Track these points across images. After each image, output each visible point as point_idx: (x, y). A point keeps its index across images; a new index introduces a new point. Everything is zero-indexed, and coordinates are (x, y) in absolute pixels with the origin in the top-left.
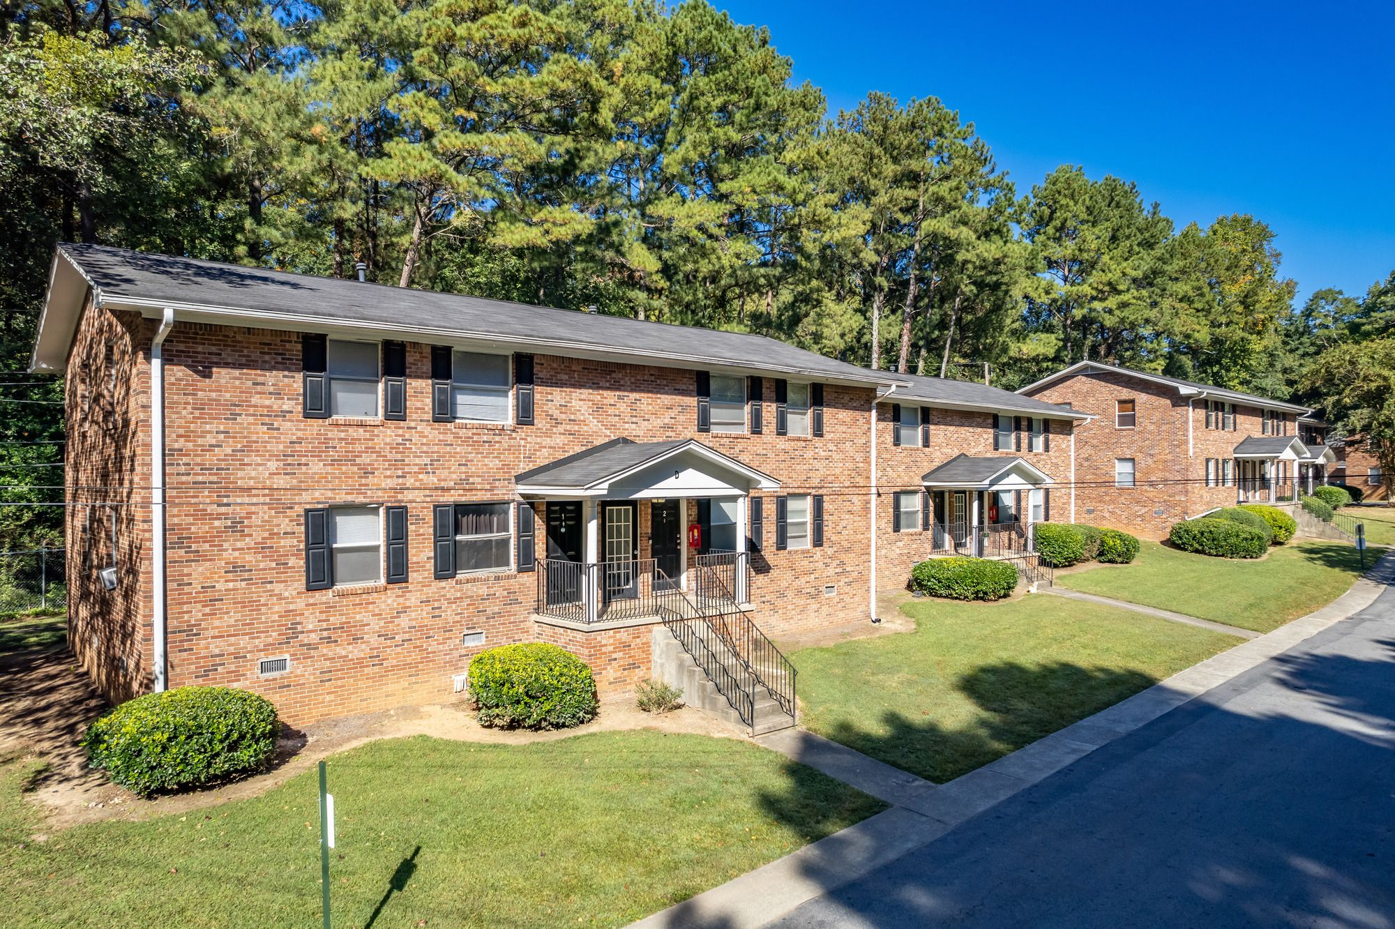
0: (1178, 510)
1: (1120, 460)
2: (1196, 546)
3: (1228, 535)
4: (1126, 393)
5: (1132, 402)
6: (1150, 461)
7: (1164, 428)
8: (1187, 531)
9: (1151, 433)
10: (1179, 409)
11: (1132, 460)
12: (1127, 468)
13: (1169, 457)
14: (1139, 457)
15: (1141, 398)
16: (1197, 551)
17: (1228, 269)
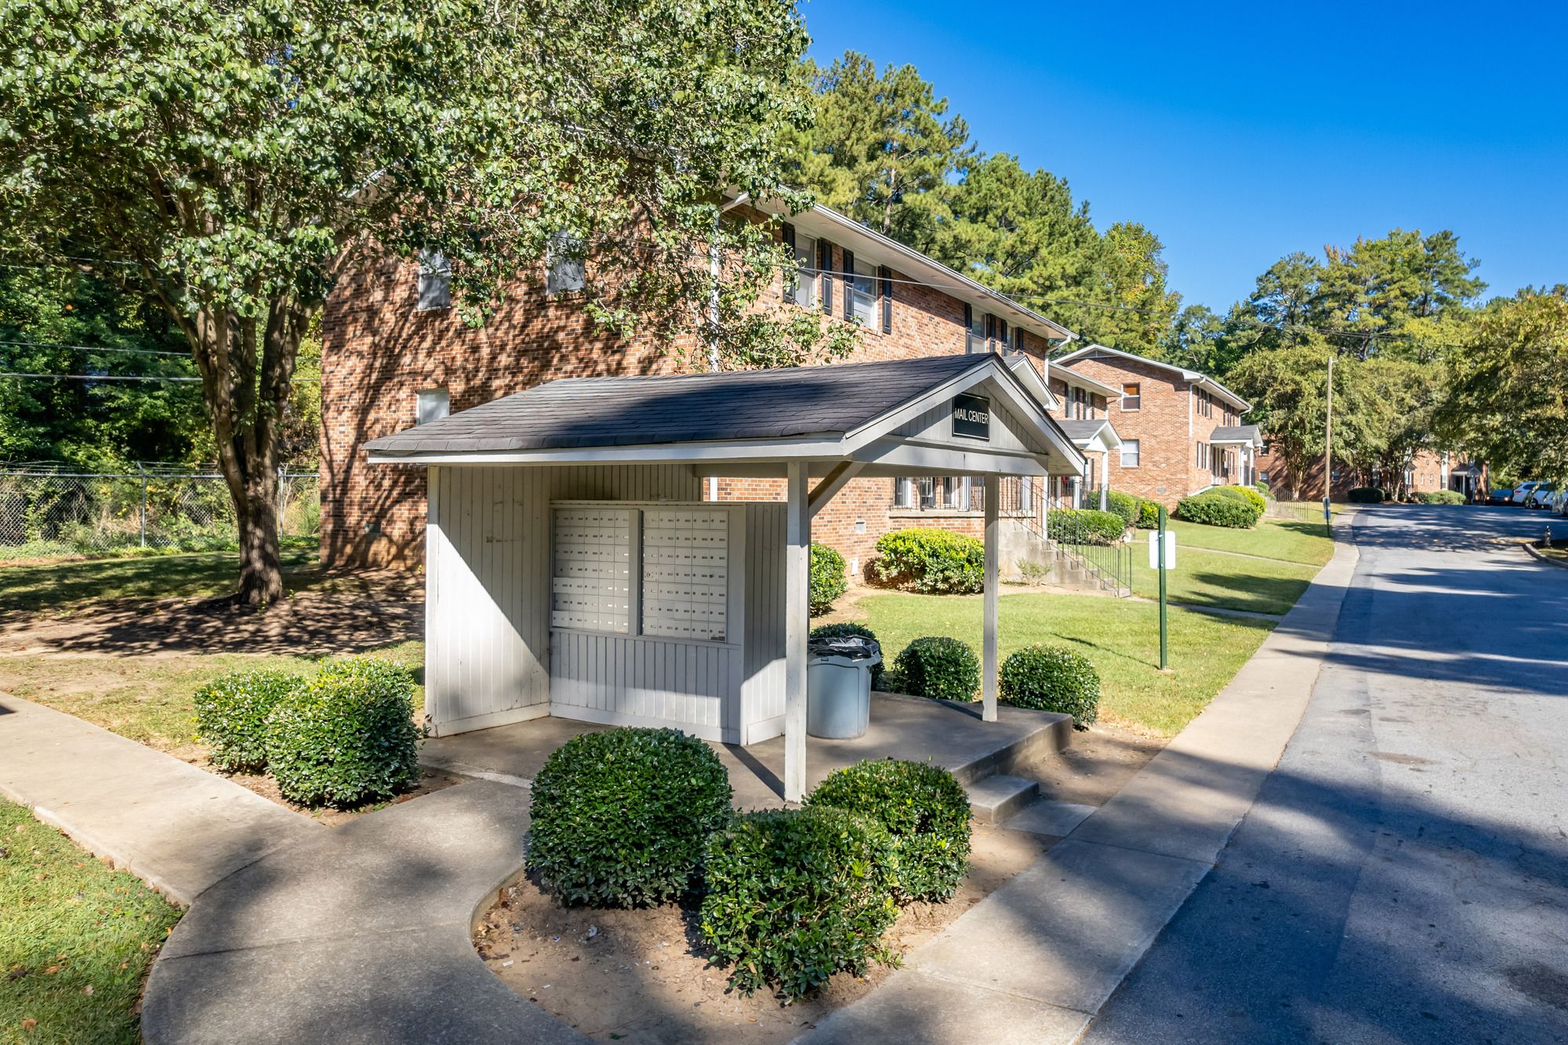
0: (1179, 487)
1: (1123, 441)
2: (1204, 517)
3: (1229, 509)
4: (1132, 377)
5: (1137, 386)
6: (1153, 442)
7: (1167, 410)
8: (1195, 505)
9: (1155, 414)
10: (1181, 393)
11: (1137, 441)
12: (1131, 448)
13: (1172, 438)
14: (1143, 438)
15: (1146, 382)
16: (1204, 522)
17: (1128, 275)
